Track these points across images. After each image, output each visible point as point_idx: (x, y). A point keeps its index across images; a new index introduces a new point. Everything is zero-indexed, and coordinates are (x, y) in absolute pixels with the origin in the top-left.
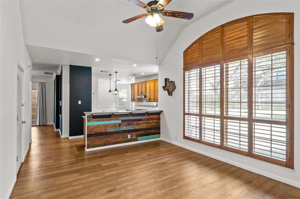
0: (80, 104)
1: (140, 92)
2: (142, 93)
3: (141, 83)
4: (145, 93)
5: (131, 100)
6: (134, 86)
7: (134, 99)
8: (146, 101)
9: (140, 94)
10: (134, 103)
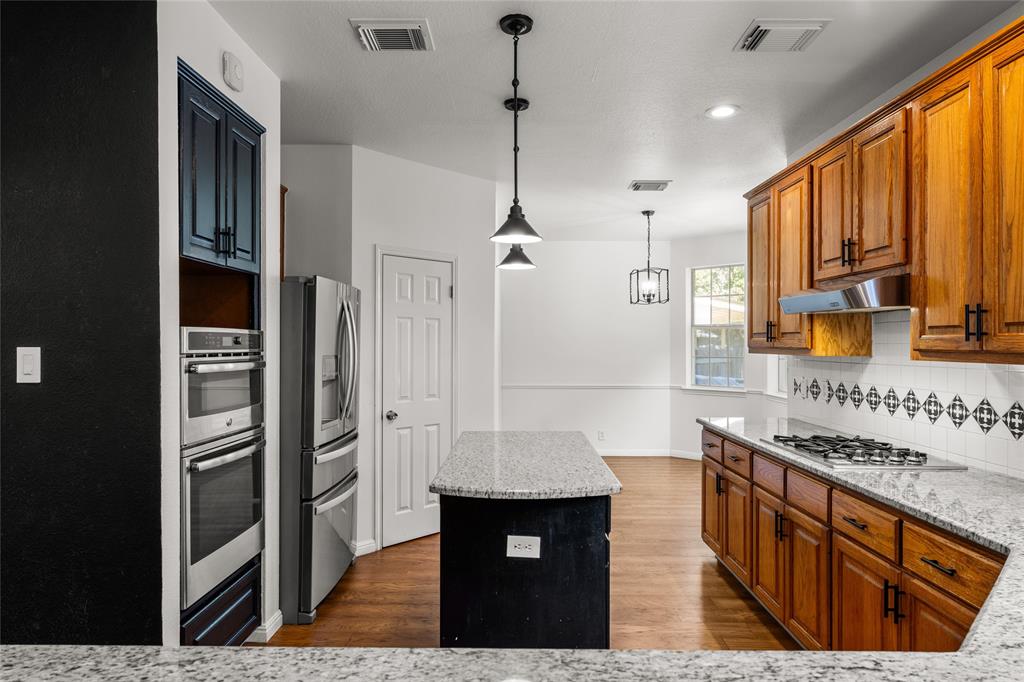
0: (36, 378)
1: (830, 248)
2: (850, 251)
3: (842, 148)
4: (898, 249)
5: (751, 335)
6: (773, 201)
7: (770, 325)
8: (924, 353)
9: (835, 269)
10: (774, 366)
